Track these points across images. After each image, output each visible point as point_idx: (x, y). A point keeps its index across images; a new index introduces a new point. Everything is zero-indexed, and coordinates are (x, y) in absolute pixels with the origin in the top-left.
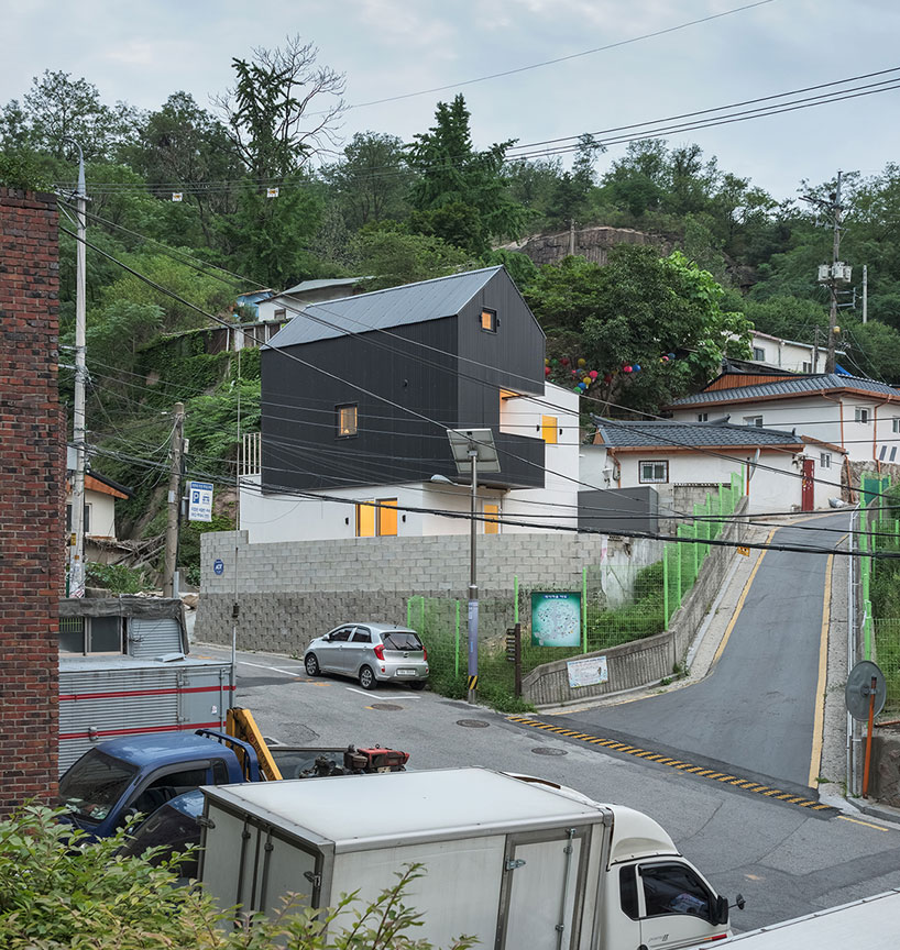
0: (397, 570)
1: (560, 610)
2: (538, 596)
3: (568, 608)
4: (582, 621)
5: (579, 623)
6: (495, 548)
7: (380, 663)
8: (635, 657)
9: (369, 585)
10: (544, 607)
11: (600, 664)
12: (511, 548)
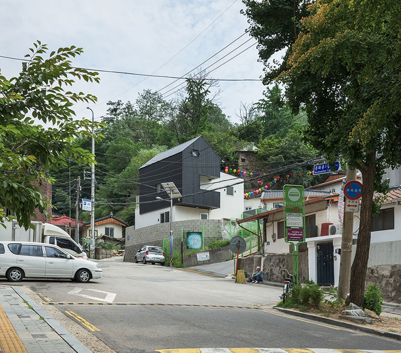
0: (167, 233)
1: (195, 238)
2: (189, 233)
3: (198, 237)
4: (202, 241)
5: (201, 242)
6: (193, 224)
7: (147, 256)
8: (218, 252)
9: (160, 238)
10: (190, 237)
11: (207, 254)
12: (197, 224)
